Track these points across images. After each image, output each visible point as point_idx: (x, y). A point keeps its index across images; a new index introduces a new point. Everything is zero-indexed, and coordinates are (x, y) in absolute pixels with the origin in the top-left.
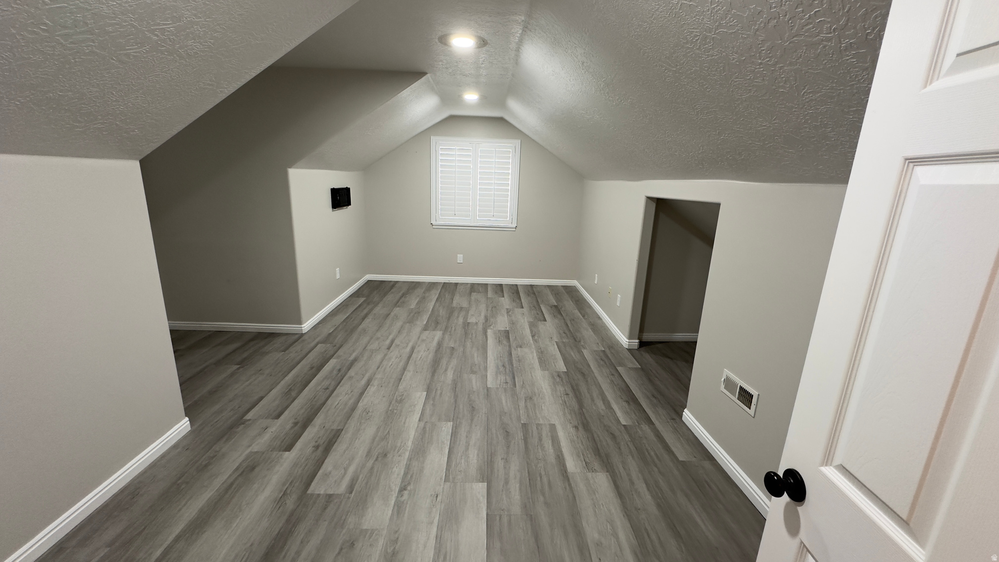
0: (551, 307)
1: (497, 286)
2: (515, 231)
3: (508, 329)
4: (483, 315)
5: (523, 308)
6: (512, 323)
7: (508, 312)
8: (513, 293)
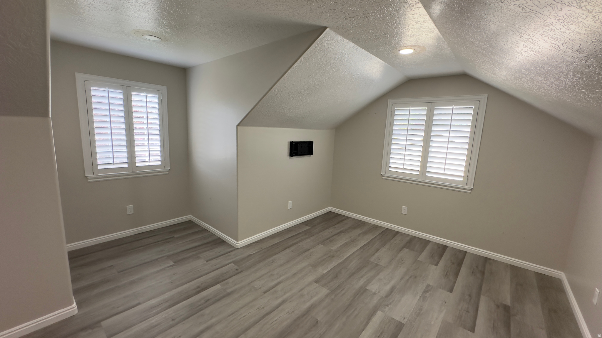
0: (498, 306)
1: (439, 248)
2: (469, 193)
3: (404, 322)
4: (392, 283)
5: (451, 291)
6: (419, 313)
7: (425, 292)
8: (453, 263)
